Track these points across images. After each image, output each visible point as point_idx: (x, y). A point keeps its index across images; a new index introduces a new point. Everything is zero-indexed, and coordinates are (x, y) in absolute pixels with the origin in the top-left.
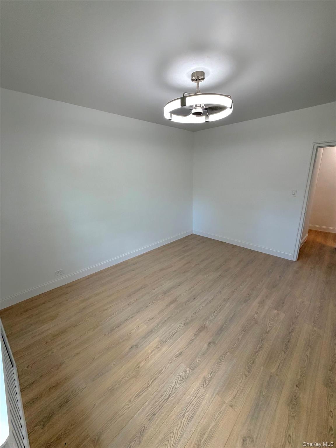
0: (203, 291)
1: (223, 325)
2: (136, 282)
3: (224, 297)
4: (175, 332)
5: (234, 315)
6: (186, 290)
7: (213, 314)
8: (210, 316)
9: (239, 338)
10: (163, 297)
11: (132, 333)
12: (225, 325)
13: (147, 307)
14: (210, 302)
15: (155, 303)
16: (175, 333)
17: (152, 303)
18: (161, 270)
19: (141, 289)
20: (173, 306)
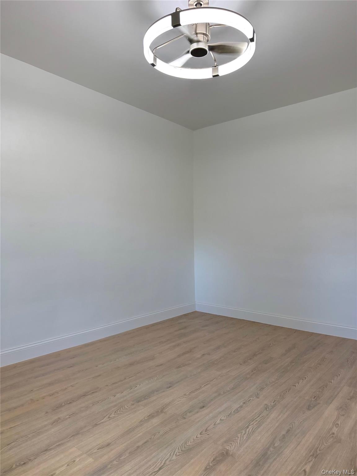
0: (219, 395)
1: (268, 449)
2: (77, 384)
3: (266, 402)
4: (160, 467)
5: (288, 431)
6: (185, 395)
7: (244, 432)
8: (239, 435)
9: (305, 471)
10: (133, 407)
11: (57, 474)
12: (271, 449)
13: (96, 425)
14: (237, 411)
15: (114, 417)
16: (160, 469)
17: (109, 417)
18: (131, 364)
19: (84, 395)
20: (155, 421)
